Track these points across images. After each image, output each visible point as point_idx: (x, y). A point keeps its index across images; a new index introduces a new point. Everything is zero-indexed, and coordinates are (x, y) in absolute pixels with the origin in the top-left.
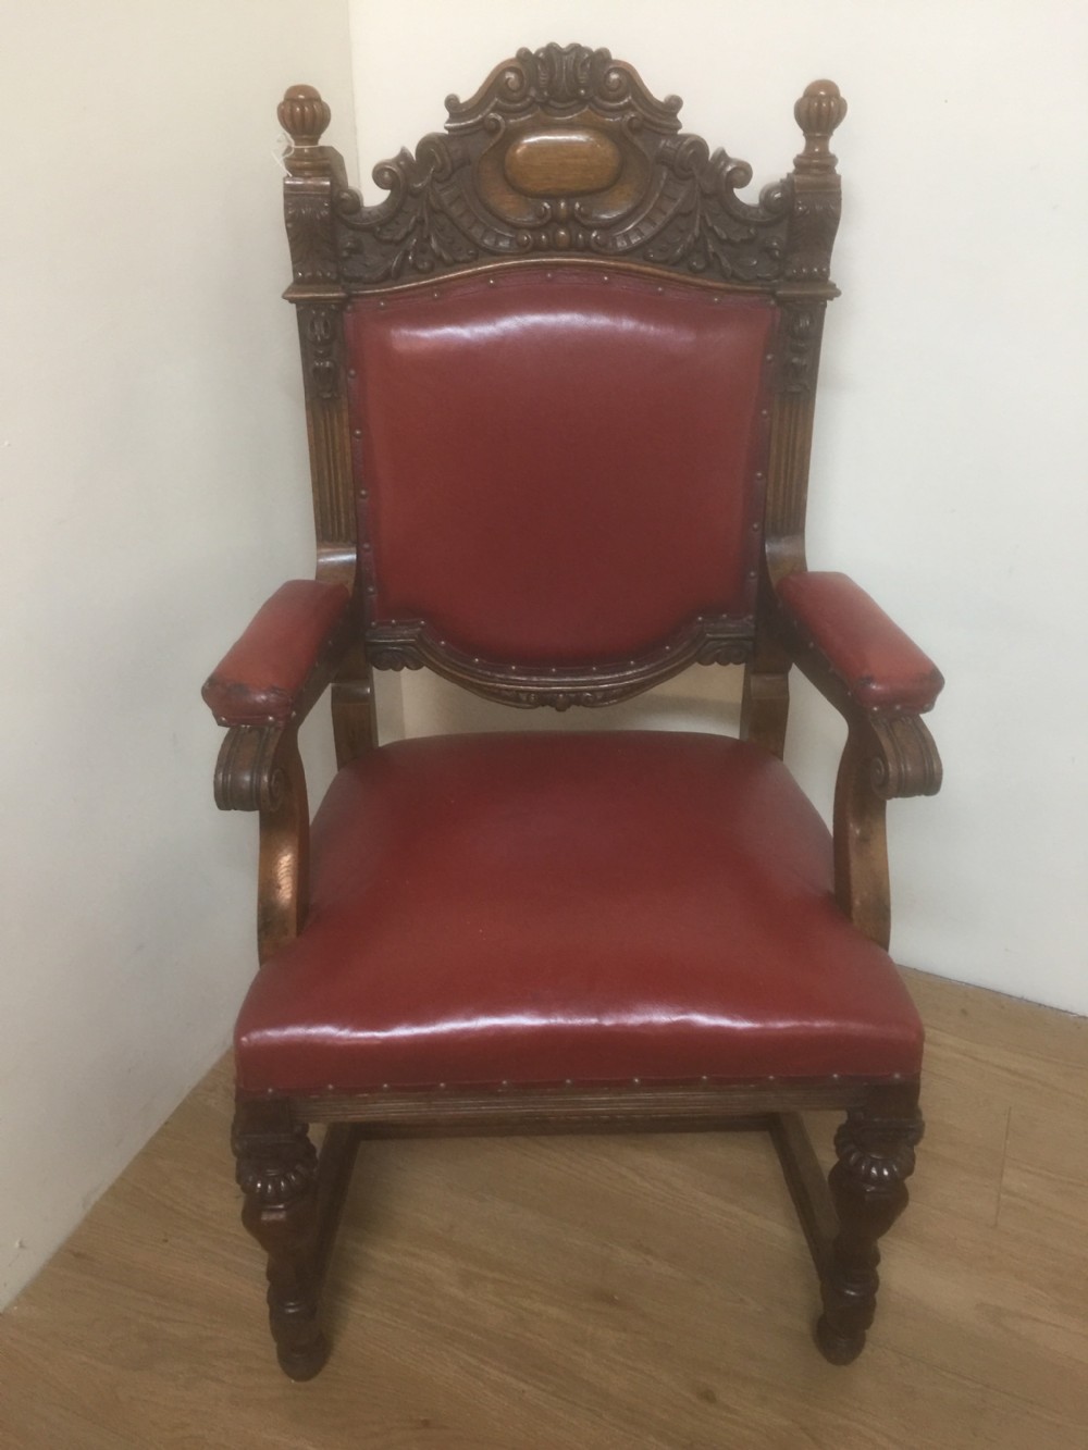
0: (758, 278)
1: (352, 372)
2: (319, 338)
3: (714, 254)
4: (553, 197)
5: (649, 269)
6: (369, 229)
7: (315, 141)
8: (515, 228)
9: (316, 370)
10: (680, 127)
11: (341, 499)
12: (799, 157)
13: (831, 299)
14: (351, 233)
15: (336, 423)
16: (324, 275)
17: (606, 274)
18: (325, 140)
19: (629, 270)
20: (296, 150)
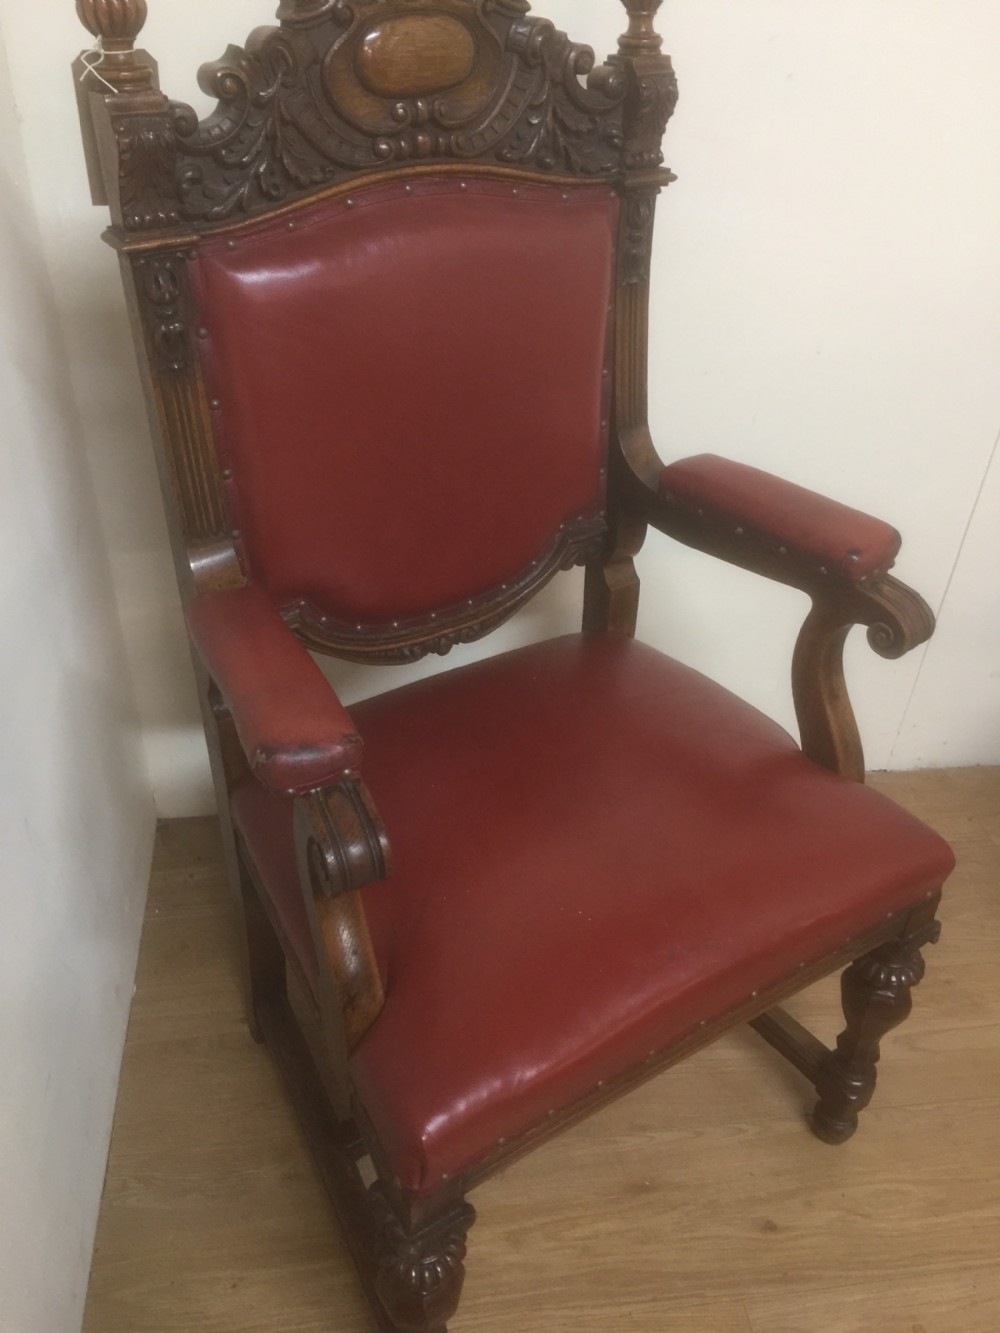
0: (602, 169)
1: (203, 331)
2: (167, 296)
3: (565, 147)
4: (409, 97)
5: (507, 171)
6: (213, 154)
7: (130, 44)
8: (374, 136)
9: (166, 336)
10: (528, 9)
11: (206, 486)
12: (623, 37)
13: (666, 184)
14: (188, 160)
15: (190, 398)
16: (168, 216)
17: (465, 180)
18: (141, 42)
19: (489, 173)
20: (106, 56)
